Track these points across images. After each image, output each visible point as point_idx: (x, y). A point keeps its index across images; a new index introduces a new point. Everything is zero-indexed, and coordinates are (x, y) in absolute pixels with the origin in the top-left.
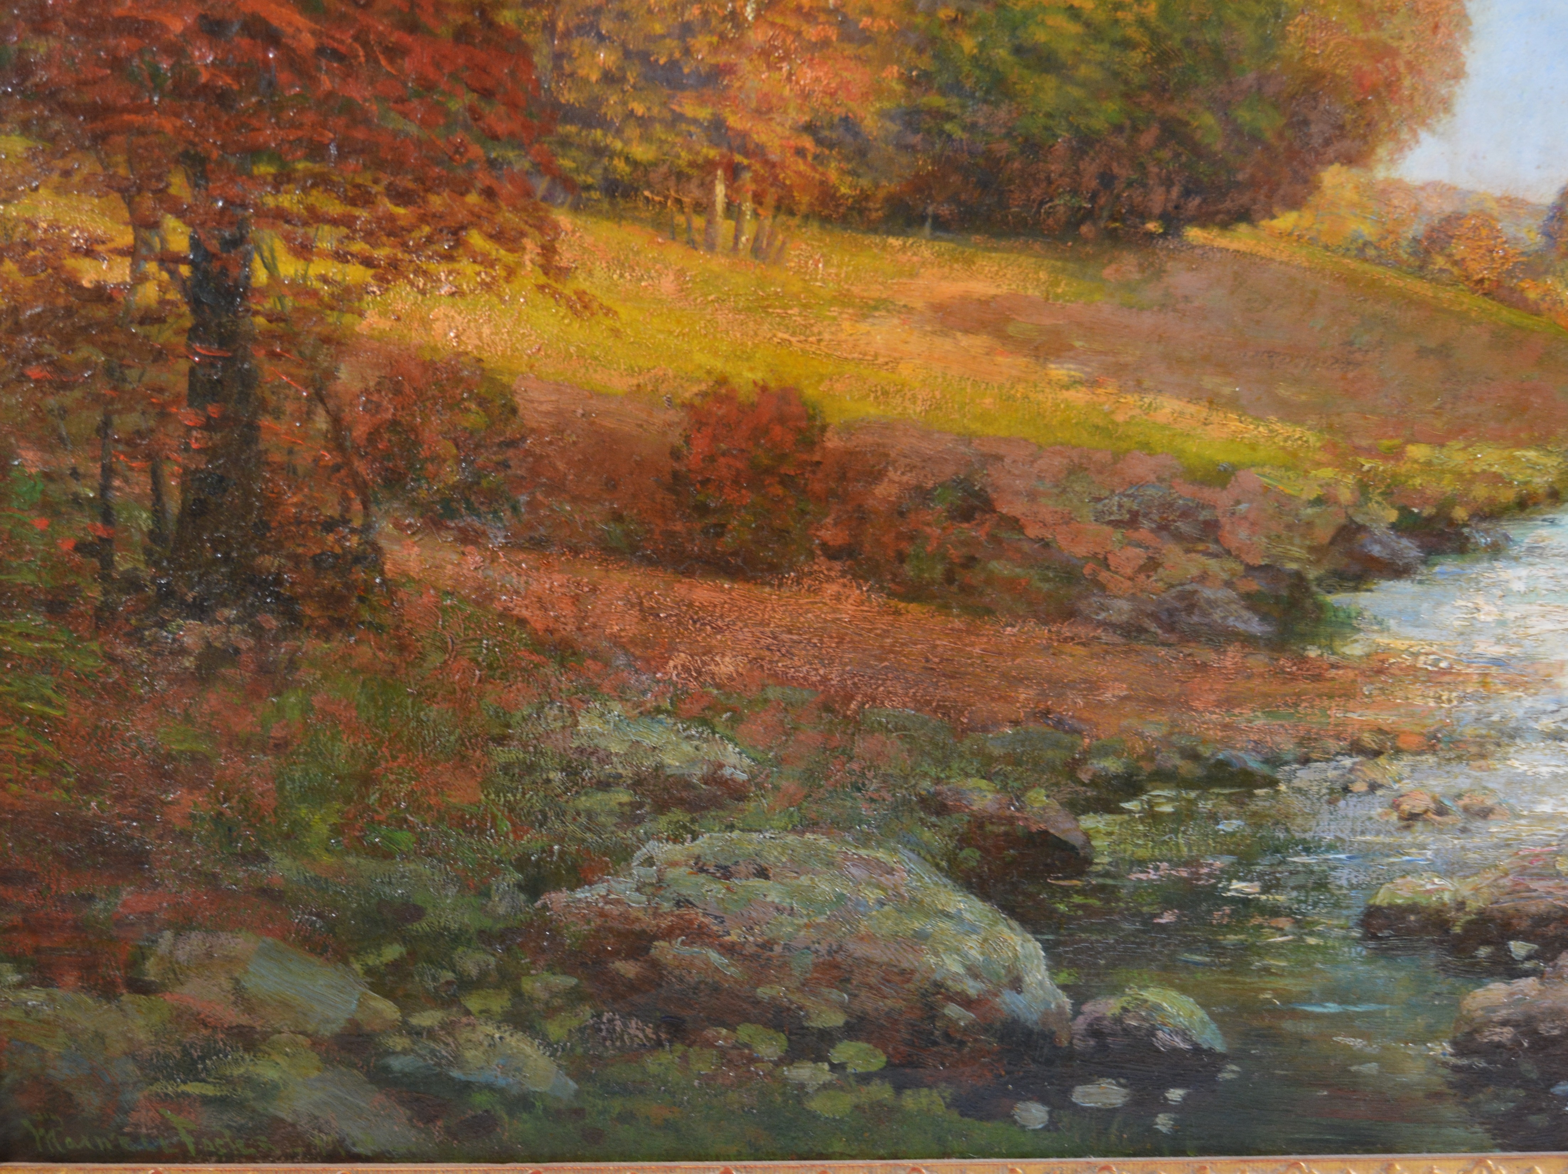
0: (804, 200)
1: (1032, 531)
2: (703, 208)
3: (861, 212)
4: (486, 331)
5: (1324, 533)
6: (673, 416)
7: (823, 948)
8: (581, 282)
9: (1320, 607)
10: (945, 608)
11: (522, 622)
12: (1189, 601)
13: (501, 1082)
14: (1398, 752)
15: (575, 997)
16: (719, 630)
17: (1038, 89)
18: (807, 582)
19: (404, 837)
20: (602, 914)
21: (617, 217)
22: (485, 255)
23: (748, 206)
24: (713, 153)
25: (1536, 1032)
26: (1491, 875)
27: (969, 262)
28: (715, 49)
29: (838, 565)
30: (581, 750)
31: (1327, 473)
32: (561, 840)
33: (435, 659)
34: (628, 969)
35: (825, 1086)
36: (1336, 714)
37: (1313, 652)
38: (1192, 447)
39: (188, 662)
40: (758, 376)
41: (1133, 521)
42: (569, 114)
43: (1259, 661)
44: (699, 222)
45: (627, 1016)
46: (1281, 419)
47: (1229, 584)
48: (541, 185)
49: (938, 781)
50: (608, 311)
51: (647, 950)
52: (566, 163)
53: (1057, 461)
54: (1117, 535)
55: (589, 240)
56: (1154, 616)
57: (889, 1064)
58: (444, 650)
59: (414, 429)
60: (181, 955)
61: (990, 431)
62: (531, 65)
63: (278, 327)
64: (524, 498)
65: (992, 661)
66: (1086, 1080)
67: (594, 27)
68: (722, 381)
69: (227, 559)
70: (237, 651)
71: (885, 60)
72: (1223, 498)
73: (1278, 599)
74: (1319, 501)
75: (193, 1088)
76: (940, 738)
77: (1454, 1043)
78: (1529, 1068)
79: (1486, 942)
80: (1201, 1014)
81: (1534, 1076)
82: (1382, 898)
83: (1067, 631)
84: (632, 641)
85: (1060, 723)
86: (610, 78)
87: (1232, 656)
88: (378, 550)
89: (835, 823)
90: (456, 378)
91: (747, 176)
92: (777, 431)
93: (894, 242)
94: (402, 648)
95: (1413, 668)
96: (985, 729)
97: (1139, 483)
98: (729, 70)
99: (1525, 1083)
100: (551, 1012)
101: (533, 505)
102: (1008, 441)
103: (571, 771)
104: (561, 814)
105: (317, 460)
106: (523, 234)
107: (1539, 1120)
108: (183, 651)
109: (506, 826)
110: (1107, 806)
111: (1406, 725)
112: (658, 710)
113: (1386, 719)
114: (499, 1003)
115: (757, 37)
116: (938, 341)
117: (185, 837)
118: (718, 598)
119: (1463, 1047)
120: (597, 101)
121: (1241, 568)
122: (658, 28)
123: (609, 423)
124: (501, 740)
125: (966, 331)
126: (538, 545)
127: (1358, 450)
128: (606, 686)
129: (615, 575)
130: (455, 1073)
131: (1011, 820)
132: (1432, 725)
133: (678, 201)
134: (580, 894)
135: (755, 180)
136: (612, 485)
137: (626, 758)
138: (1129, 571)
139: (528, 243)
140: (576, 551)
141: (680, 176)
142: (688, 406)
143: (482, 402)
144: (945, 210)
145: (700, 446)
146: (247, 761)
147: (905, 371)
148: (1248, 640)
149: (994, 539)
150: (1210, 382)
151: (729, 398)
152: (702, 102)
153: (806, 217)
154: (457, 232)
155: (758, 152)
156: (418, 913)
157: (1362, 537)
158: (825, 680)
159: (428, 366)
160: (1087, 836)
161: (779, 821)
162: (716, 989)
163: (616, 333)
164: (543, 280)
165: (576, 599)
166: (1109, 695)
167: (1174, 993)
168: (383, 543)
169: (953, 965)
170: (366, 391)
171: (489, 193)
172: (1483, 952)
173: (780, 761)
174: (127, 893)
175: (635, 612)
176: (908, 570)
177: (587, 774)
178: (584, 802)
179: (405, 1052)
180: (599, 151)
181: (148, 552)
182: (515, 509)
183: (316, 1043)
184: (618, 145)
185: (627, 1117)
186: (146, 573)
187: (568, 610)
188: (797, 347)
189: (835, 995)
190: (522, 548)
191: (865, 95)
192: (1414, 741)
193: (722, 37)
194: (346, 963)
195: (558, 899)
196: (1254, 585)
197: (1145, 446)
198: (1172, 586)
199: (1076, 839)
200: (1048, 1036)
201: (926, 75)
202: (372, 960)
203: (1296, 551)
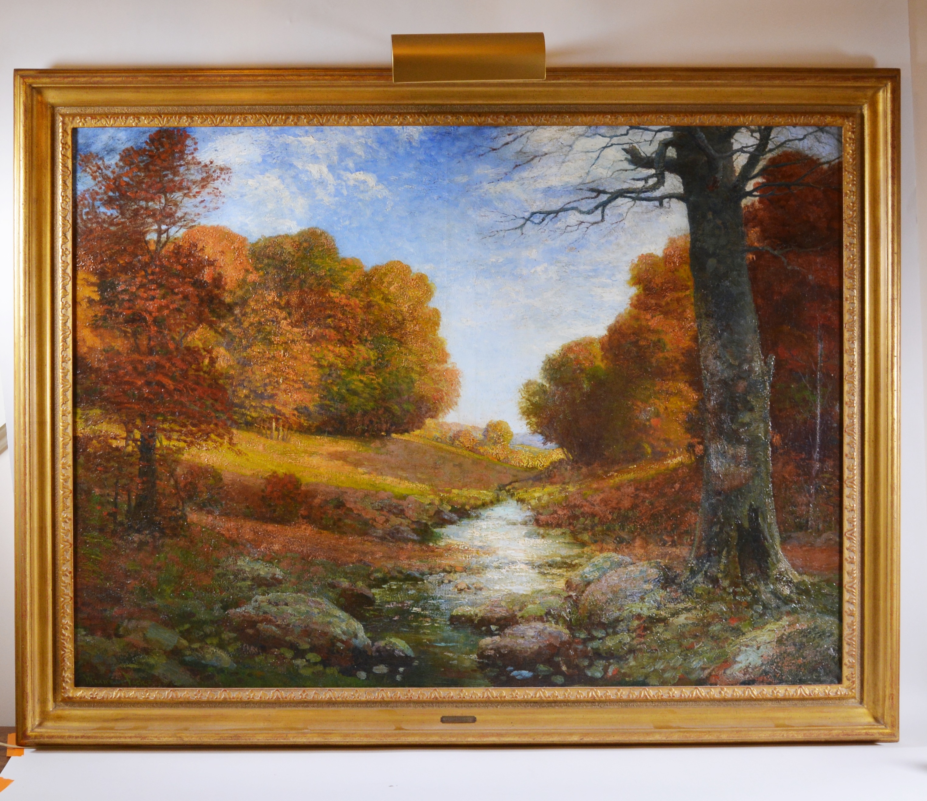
0: (295, 427)
1: (355, 512)
2: (270, 428)
3: (309, 430)
4: (215, 459)
5: (432, 512)
6: (262, 481)
7: (303, 626)
8: (239, 447)
9: (432, 532)
10: (333, 532)
11: (223, 535)
12: (398, 531)
13: (216, 664)
14: (455, 572)
15: (236, 640)
16: (274, 537)
17: (353, 399)
18: (297, 525)
19: (191, 593)
20: (243, 616)
21: (248, 430)
22: (215, 440)
23: (281, 428)
24: (272, 415)
25: (500, 652)
26: (483, 607)
27: (337, 442)
28: (272, 390)
29: (305, 520)
30: (238, 570)
31: (432, 497)
32: (232, 595)
33: (200, 545)
34: (250, 631)
35: (305, 666)
36: (438, 561)
37: (431, 544)
38: (396, 490)
39: (135, 545)
40: (284, 471)
41: (382, 509)
42: (236, 405)
43: (417, 547)
44: (269, 432)
45: (250, 646)
46: (419, 483)
47: (408, 526)
48: (229, 423)
49: (333, 579)
50: (246, 454)
51: (256, 626)
52: (236, 417)
53: (361, 493)
54: (378, 513)
55: (241, 436)
56: (388, 534)
57: (322, 660)
58: (202, 542)
59: (196, 484)
60: (130, 627)
61: (344, 485)
62: (227, 393)
63: (163, 458)
64: (224, 502)
65: (346, 546)
66: (377, 665)
67: (243, 384)
68: (275, 472)
69: (146, 518)
70: (148, 542)
71: (315, 392)
72: (405, 503)
73: (421, 530)
74: (430, 504)
75: (131, 666)
76: (333, 567)
77: (478, 655)
78: (500, 663)
79: (484, 626)
80: (407, 646)
81: (501, 665)
82: (454, 613)
83: (366, 538)
84: (252, 540)
85: (365, 563)
86: (246, 397)
87: (410, 545)
88: (186, 515)
89: (306, 590)
90: (207, 471)
91: (281, 421)
92: (289, 485)
93: (318, 437)
94: (192, 542)
95: (458, 548)
96: (345, 565)
97: (383, 499)
98: (276, 395)
99: (499, 667)
100: (229, 644)
101: (226, 504)
102: (348, 488)
103: (236, 576)
104: (233, 588)
105: (171, 492)
106: (224, 435)
107: (503, 678)
108: (134, 542)
109: (218, 591)
110: (379, 586)
111: (458, 564)
112: (259, 559)
113: (452, 563)
114: (215, 641)
115: (283, 387)
116: (330, 462)
117: (132, 593)
118: (274, 529)
119: (481, 656)
120: (243, 402)
121: (410, 522)
122: (258, 385)
123: (246, 483)
124: (217, 567)
125: (337, 460)
126: (227, 515)
127: (439, 491)
128: (245, 553)
129: (247, 523)
130: (203, 662)
131: (353, 590)
132: (464, 564)
133: (264, 427)
134: (237, 610)
135: (283, 421)
136: (246, 499)
137: (250, 572)
138: (381, 522)
139: (225, 437)
140: (237, 516)
141: (264, 421)
142: (266, 479)
143: (213, 477)
144: (330, 429)
145: (269, 489)
146: (150, 572)
147: (321, 470)
148: (414, 541)
149: (345, 513)
150: (400, 473)
151: (277, 477)
152: (269, 402)
153: (296, 431)
154: (208, 434)
155: (283, 415)
156: (194, 615)
157: (443, 514)
158: (302, 551)
159: (200, 468)
160: (374, 595)
161: (291, 590)
162: (274, 637)
163: (248, 460)
164: (229, 446)
165: (237, 529)
166: (377, 556)
167: (399, 640)
168: (187, 514)
169: (339, 631)
170: (184, 474)
171: (216, 425)
172: (484, 628)
173: (291, 573)
174: (116, 609)
175: (252, 533)
176: (324, 522)
177: (240, 576)
178: (239, 584)
179: (189, 655)
180: (244, 415)
181: (126, 516)
182: (221, 505)
183: (165, 652)
184: (248, 413)
185: (250, 675)
186: (126, 521)
187: (234, 532)
188: (294, 464)
189: (307, 639)
190: (223, 515)
191: (310, 401)
192: (460, 569)
193: (274, 387)
194: (174, 629)
195: (232, 611)
196: (414, 526)
197: (384, 490)
198: (392, 526)
199: (371, 596)
200: (365, 652)
201: (325, 396)
202: (181, 629)
203: (425, 517)
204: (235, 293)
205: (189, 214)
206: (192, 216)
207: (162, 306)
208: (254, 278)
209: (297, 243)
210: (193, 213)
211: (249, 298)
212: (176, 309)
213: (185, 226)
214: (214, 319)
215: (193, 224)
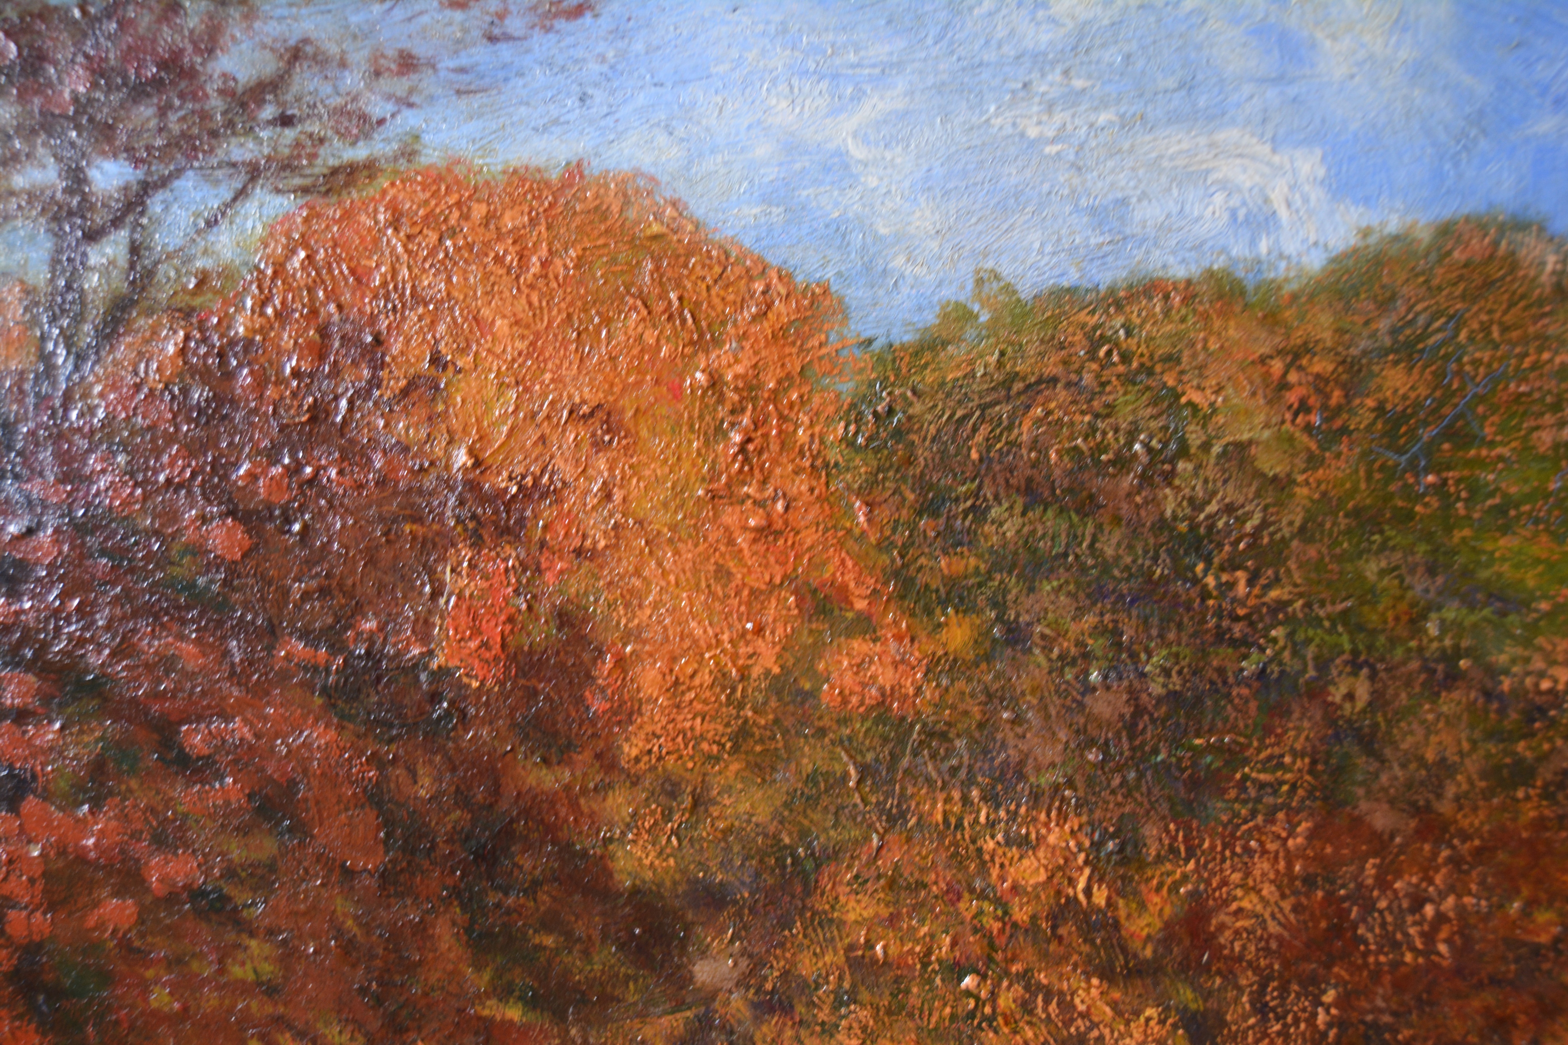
204: (699, 803)
205: (320, 60)
206: (352, 80)
207: (81, 857)
208: (886, 677)
209: (1321, 366)
210: (359, 56)
211: (834, 854)
212: (196, 894)
213: (287, 166)
214: (514, 1013)
215: (360, 153)
